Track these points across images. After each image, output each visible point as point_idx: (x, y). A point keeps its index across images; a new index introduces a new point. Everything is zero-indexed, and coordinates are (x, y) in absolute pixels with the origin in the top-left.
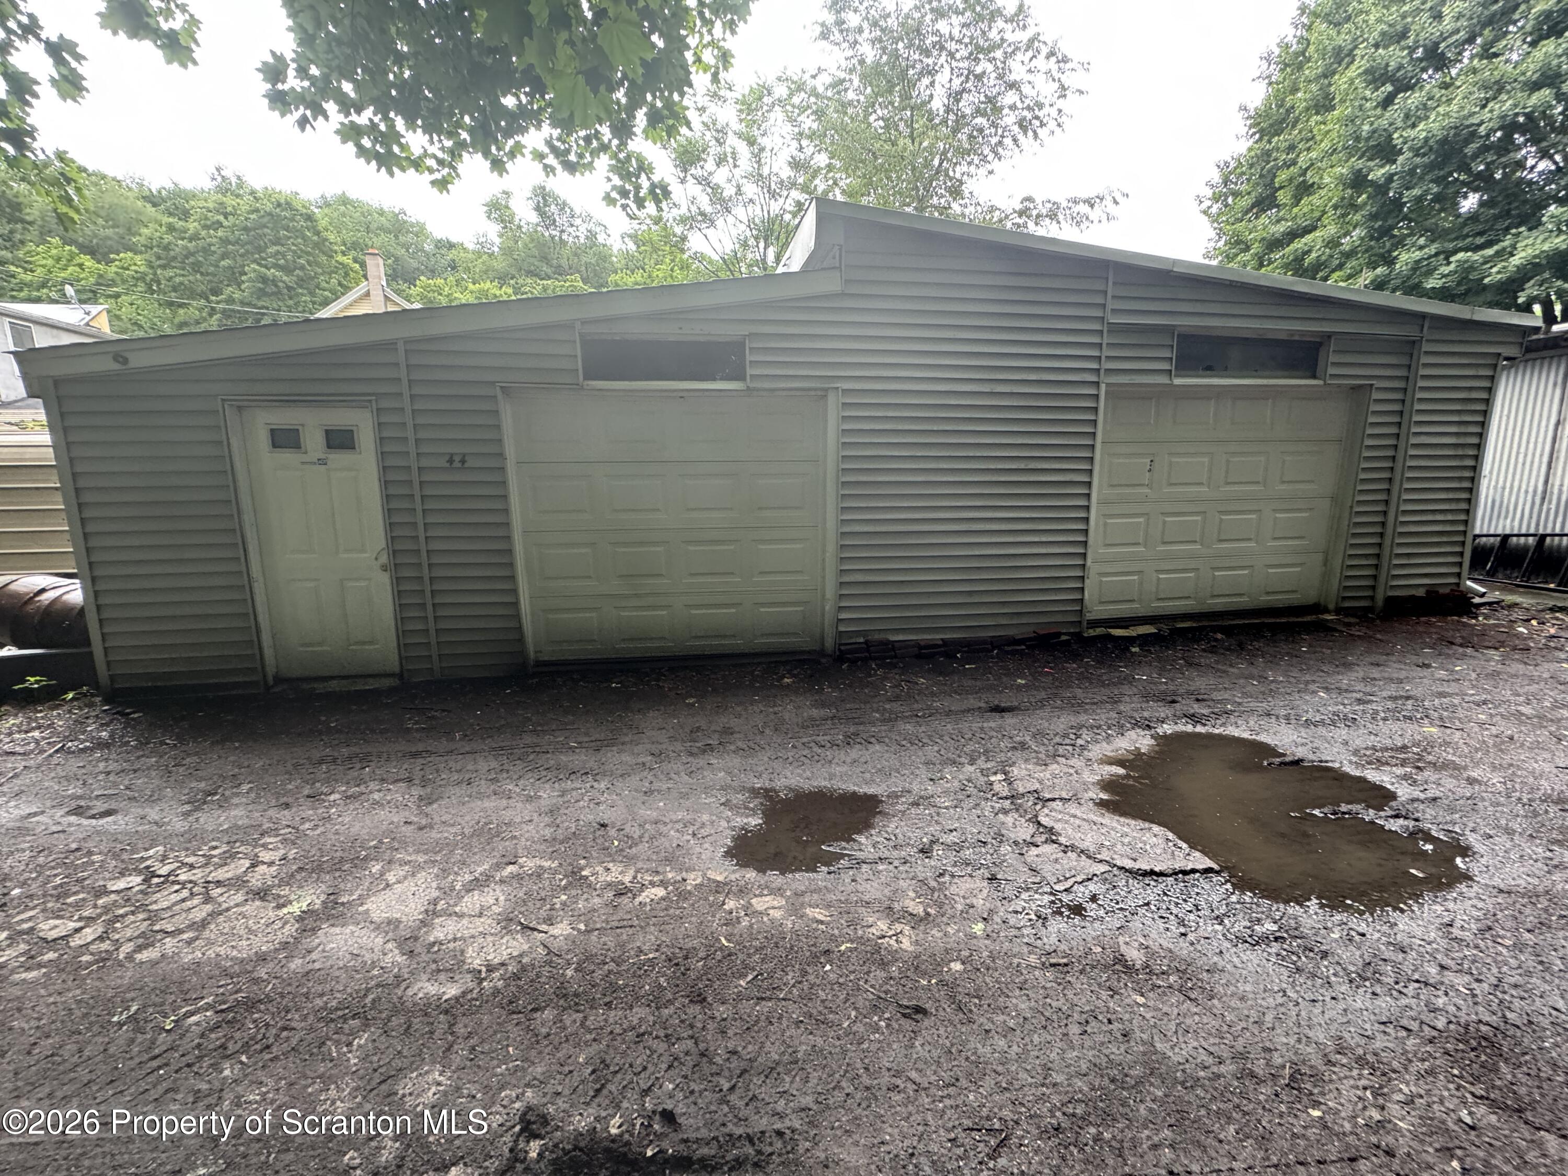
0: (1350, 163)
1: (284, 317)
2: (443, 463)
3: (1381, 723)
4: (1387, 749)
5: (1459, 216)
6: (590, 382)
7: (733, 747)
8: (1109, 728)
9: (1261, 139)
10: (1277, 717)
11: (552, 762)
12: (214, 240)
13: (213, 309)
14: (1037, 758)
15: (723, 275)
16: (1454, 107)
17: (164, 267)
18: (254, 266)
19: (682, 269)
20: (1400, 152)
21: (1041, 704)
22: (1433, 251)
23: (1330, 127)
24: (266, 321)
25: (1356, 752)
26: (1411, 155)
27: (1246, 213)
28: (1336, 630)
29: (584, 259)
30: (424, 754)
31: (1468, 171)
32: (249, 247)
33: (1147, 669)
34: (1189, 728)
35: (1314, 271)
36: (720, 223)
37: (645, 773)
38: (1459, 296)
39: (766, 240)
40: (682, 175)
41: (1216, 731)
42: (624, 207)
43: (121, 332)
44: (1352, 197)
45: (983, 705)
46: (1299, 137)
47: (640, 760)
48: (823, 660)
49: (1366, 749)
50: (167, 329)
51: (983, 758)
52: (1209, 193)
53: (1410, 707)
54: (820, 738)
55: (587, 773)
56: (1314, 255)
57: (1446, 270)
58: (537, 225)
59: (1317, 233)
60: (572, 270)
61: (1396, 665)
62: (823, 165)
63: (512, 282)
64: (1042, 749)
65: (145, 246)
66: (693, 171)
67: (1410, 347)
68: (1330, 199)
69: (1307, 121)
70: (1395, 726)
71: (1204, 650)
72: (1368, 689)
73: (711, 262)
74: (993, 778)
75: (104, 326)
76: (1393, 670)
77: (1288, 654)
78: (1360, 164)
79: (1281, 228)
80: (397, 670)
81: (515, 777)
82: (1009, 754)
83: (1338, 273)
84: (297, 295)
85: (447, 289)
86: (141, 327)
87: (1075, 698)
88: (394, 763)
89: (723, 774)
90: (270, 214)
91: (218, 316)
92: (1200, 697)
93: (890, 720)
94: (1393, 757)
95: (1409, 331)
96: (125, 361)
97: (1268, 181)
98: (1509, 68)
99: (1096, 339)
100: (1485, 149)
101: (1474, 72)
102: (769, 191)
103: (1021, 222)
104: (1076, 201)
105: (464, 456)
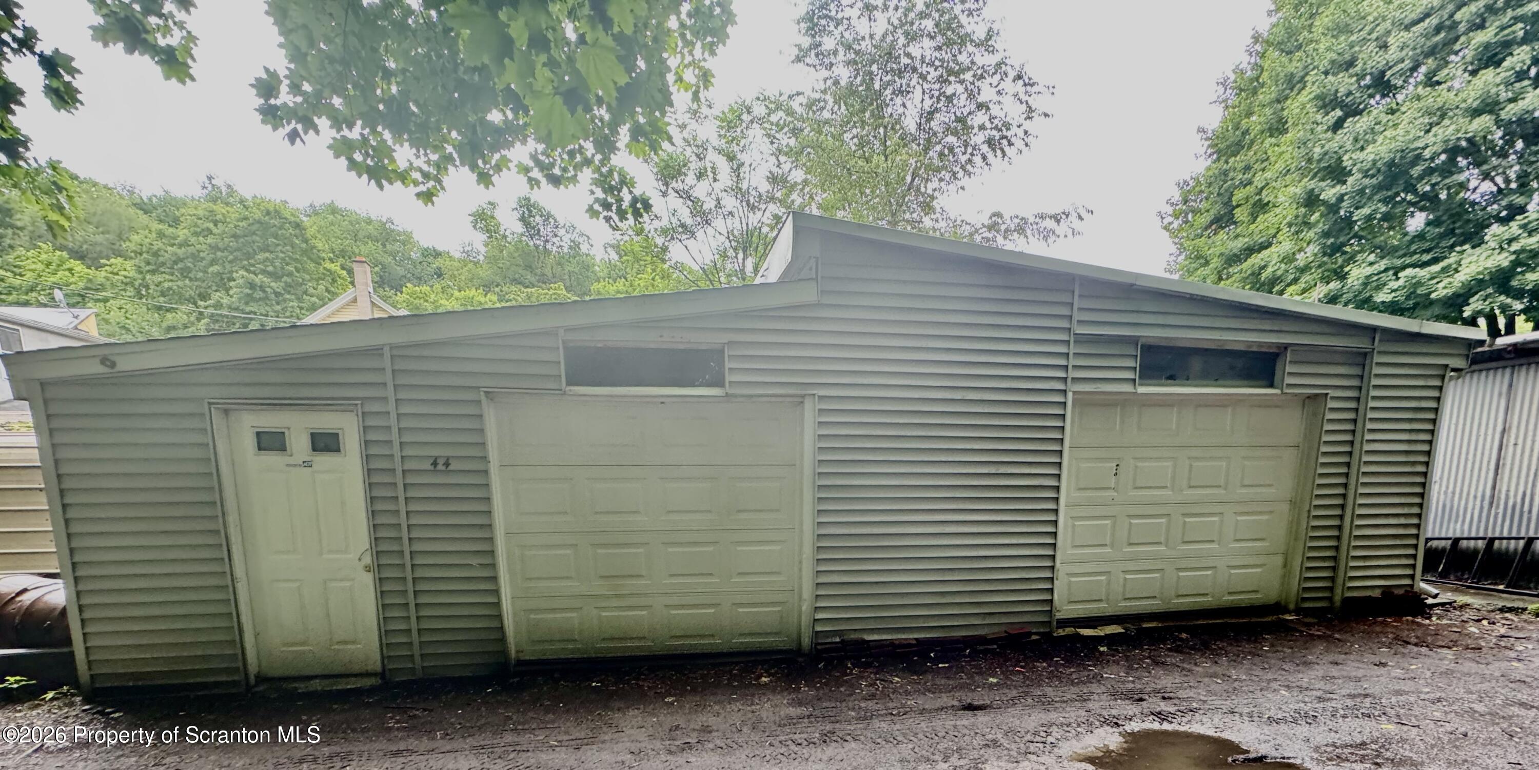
0: (1302, 183)
1: (271, 323)
2: (427, 466)
3: (1340, 720)
4: (1346, 746)
5: (1406, 234)
6: (572, 388)
7: (711, 745)
8: (1079, 725)
9: (1218, 159)
10: (1241, 714)
11: (532, 761)
12: (204, 247)
13: (201, 313)
14: (1009, 755)
15: (703, 285)
16: (1400, 131)
17: (153, 272)
18: (242, 272)
19: (662, 278)
20: (1350, 173)
21: (1012, 702)
22: (1382, 268)
23: (1283, 148)
24: (254, 326)
25: (1317, 748)
26: (1360, 176)
27: (1206, 229)
28: (1295, 629)
29: (568, 268)
30: (405, 753)
31: (1415, 192)
32: (238, 254)
33: (1114, 668)
34: (1156, 725)
35: (1271, 285)
36: (700, 234)
38: (1409, 309)
39: (744, 252)
40: (664, 188)
41: (1182, 728)
42: (608, 219)
43: (109, 336)
44: (1305, 216)
45: (956, 703)
46: (1255, 158)
47: (620, 758)
48: (800, 659)
49: (1327, 745)
50: (156, 333)
51: (956, 755)
52: (1170, 210)
53: (1368, 705)
54: (796, 736)
56: (1270, 270)
57: (1394, 285)
58: (522, 235)
59: (1273, 249)
60: (555, 278)
61: (1353, 664)
62: (799, 180)
63: (497, 290)
64: (1013, 746)
65: (135, 252)
66: (674, 184)
67: (1362, 358)
68: (1285, 217)
69: (1262, 143)
70: (1356, 724)
71: (1170, 650)
72: (1328, 687)
73: (691, 272)
75: (92, 331)
76: (1352, 668)
77: (1250, 653)
78: (1312, 185)
79: (1240, 244)
80: (378, 667)
82: (982, 751)
83: (1293, 288)
84: (285, 300)
85: (433, 296)
86: (128, 330)
87: (1045, 696)
88: (376, 763)
90: (259, 222)
91: (206, 320)
92: (1166, 695)
93: (865, 718)
94: (1352, 754)
95: (1361, 343)
96: (113, 365)
97: (1226, 199)
98: (1452, 95)
99: (1062, 349)
100: (1430, 171)
101: (1419, 98)
102: (748, 204)
103: (990, 236)
104: (1042, 217)
105: (448, 457)
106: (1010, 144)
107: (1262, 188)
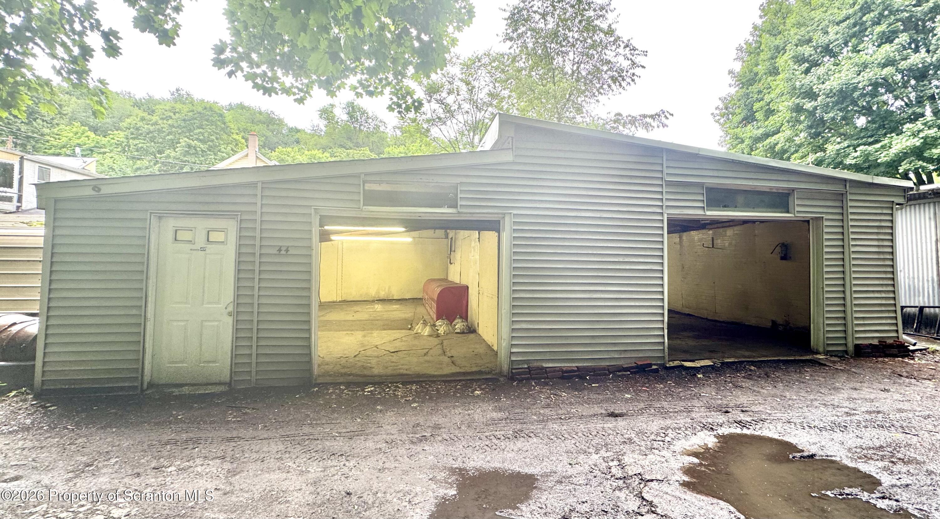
0: (792, 101)
2: (275, 251)
3: (863, 429)
4: (870, 448)
5: (857, 127)
6: (366, 207)
7: (440, 439)
8: (686, 429)
9: (742, 87)
10: (795, 424)
11: (320, 447)
12: (165, 126)
13: (157, 161)
14: (640, 450)
15: (449, 150)
16: (843, 74)
17: (134, 139)
18: (186, 139)
19: (426, 145)
20: (818, 95)
21: (641, 412)
22: (846, 145)
23: (778, 82)
25: (850, 450)
26: (824, 97)
27: (740, 123)
28: (825, 365)
29: (372, 139)
30: (236, 439)
31: (857, 105)
32: (184, 129)
33: (708, 389)
34: (738, 431)
35: (782, 154)
36: (449, 123)
37: (381, 456)
38: (865, 169)
39: (474, 132)
40: (429, 98)
41: (756, 433)
43: (102, 174)
44: (796, 117)
45: (604, 412)
46: (763, 87)
47: (378, 447)
48: (502, 379)
49: (856, 447)
50: (129, 172)
51: (604, 449)
52: (718, 112)
53: (881, 419)
54: (497, 433)
55: (342, 455)
56: (779, 146)
57: (855, 155)
58: (348, 121)
59: (780, 134)
60: (364, 145)
61: (867, 390)
62: (506, 96)
63: (330, 150)
64: (643, 443)
65: (127, 128)
66: (435, 97)
67: (841, 197)
68: (785, 118)
69: (766, 79)
70: (875, 432)
71: (744, 377)
72: (852, 406)
73: (443, 143)
74: (611, 464)
75: (93, 171)
76: (866, 393)
77: (797, 381)
78: (797, 101)
79: (761, 131)
80: (228, 380)
81: (294, 457)
82: (622, 447)
83: (795, 156)
84: (208, 155)
85: (292, 153)
86: (113, 170)
87: (663, 408)
88: (215, 445)
89: (432, 457)
90: (200, 113)
91: (160, 165)
92: (744, 409)
93: (543, 421)
94: (875, 454)
95: (839, 188)
96: (99, 191)
97: (749, 108)
98: (868, 56)
99: (659, 189)
100: (863, 95)
101: (850, 58)
102: (477, 107)
103: (615, 126)
104: (645, 116)
105: (288, 247)
106: (623, 80)
107: (770, 103)
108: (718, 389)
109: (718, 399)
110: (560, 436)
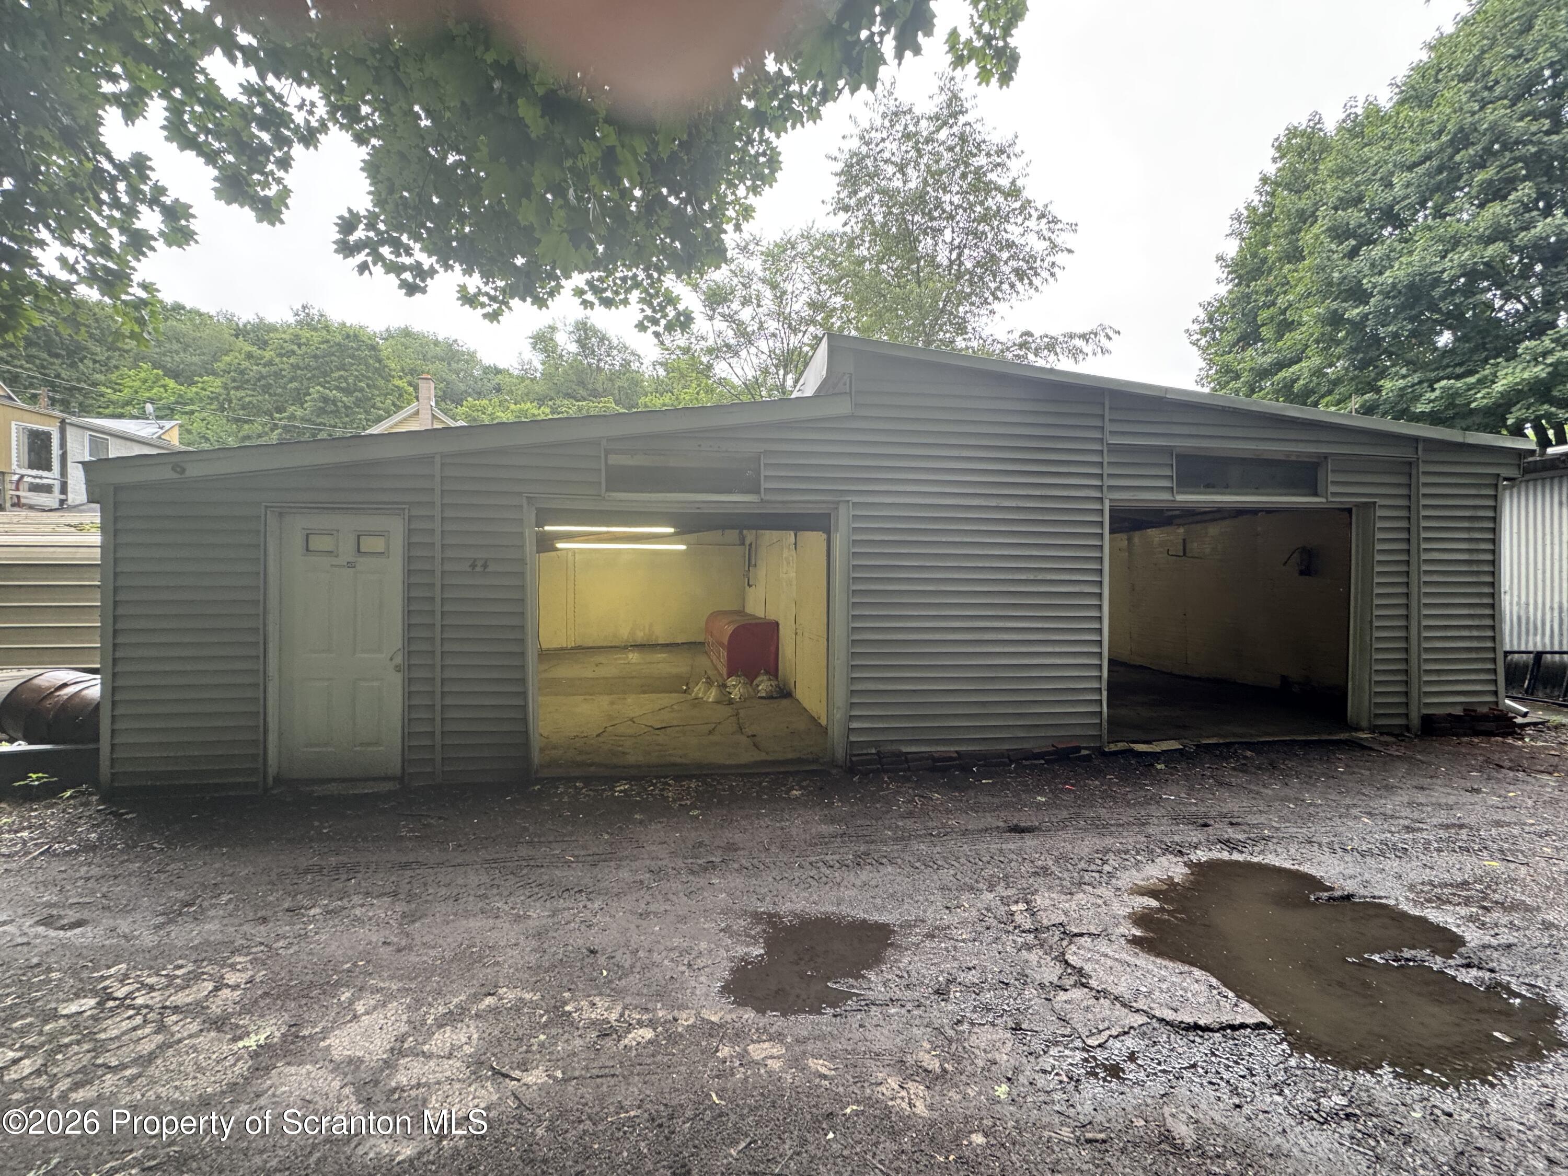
0: (1325, 304)
1: (338, 432)
2: (466, 568)
3: (1435, 854)
4: (1446, 885)
5: (1436, 349)
6: (614, 494)
7: (736, 866)
8: (1138, 853)
9: (1239, 284)
10: (1320, 845)
11: (546, 877)
12: (286, 366)
13: (276, 425)
14: (1061, 885)
15: (745, 398)
16: (1415, 257)
17: (237, 388)
18: (319, 388)
19: (706, 392)
20: (1371, 295)
21: (1063, 825)
22: (1416, 380)
23: (1303, 274)
24: (323, 435)
25: (1411, 887)
26: (1381, 297)
27: (1234, 345)
28: (1371, 749)
29: (618, 383)
30: (414, 865)
31: (1439, 311)
32: (316, 372)
33: (1175, 788)
34: (1225, 856)
35: (1304, 397)
36: (743, 353)
37: (642, 892)
38: (1447, 419)
39: (785, 367)
40: (710, 313)
41: (1255, 860)
42: (657, 335)
43: (189, 445)
44: (1331, 333)
45: (1001, 824)
46: (1275, 282)
47: (638, 878)
48: (834, 771)
49: (1423, 884)
50: (231, 442)
51: (1002, 884)
52: (1196, 327)
53: (1465, 837)
54: (828, 858)
55: (581, 891)
56: (1301, 382)
57: (1433, 396)
58: (578, 354)
59: (1302, 363)
60: (606, 393)
61: (1442, 789)
62: (838, 306)
63: (550, 403)
64: (1066, 875)
65: (224, 371)
66: (720, 310)
67: (1408, 468)
68: (1312, 335)
69: (1281, 269)
70: (1453, 859)
71: (1234, 769)
72: (1416, 815)
73: (734, 387)
74: (1014, 908)
75: (174, 439)
76: (1440, 794)
77: (1324, 774)
78: (1335, 305)
79: (1268, 359)
80: (398, 771)
81: (506, 893)
82: (1031, 880)
83: (1327, 399)
84: (354, 413)
85: (490, 409)
86: (207, 440)
87: (1099, 818)
88: (382, 875)
89: (724, 895)
90: (339, 344)
91: (279, 431)
92: (1234, 820)
93: (902, 839)
94: (1454, 895)
95: (1404, 453)
96: (183, 471)
97: (1251, 319)
98: (1462, 225)
99: (1096, 458)
100: (1451, 293)
101: (1430, 228)
102: (790, 326)
103: (1022, 353)
104: (1071, 336)
105: (486, 561)
106: (1036, 274)
107: (1286, 309)
108: (1191, 788)
109: (1191, 804)
110: (929, 863)
